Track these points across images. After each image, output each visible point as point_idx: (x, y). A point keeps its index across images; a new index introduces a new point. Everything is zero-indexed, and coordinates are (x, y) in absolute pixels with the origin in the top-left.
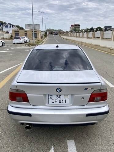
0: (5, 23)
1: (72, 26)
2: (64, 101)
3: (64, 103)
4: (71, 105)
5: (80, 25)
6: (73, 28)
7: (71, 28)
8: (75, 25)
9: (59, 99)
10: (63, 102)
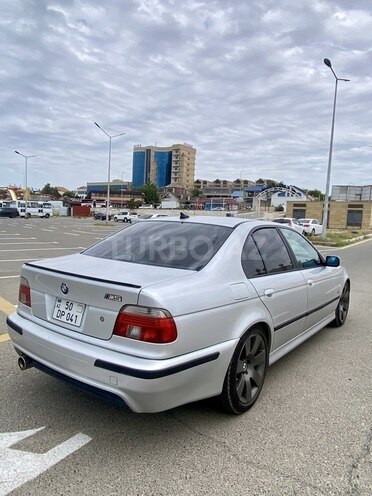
0: (282, 185)
2: (74, 318)
3: (73, 323)
4: (81, 331)
9: (68, 311)
10: (72, 320)
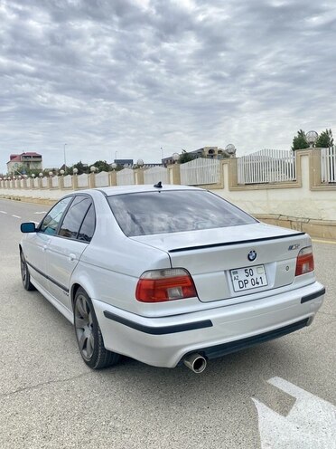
1: (12, 157)
2: (259, 280)
3: (260, 284)
4: (272, 286)
5: (40, 157)
6: (20, 164)
7: (13, 164)
8: (26, 156)
9: (250, 278)
10: (258, 283)
